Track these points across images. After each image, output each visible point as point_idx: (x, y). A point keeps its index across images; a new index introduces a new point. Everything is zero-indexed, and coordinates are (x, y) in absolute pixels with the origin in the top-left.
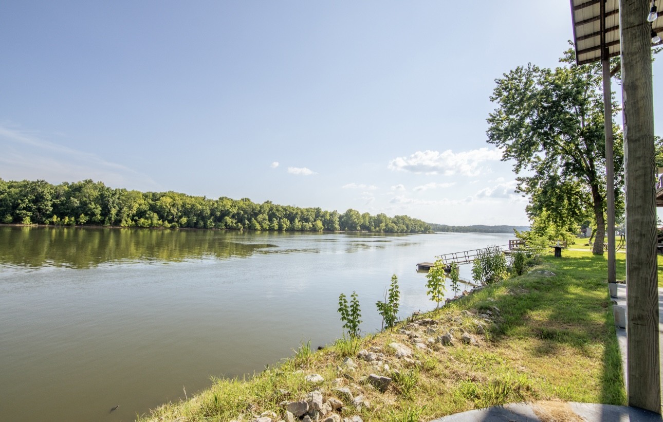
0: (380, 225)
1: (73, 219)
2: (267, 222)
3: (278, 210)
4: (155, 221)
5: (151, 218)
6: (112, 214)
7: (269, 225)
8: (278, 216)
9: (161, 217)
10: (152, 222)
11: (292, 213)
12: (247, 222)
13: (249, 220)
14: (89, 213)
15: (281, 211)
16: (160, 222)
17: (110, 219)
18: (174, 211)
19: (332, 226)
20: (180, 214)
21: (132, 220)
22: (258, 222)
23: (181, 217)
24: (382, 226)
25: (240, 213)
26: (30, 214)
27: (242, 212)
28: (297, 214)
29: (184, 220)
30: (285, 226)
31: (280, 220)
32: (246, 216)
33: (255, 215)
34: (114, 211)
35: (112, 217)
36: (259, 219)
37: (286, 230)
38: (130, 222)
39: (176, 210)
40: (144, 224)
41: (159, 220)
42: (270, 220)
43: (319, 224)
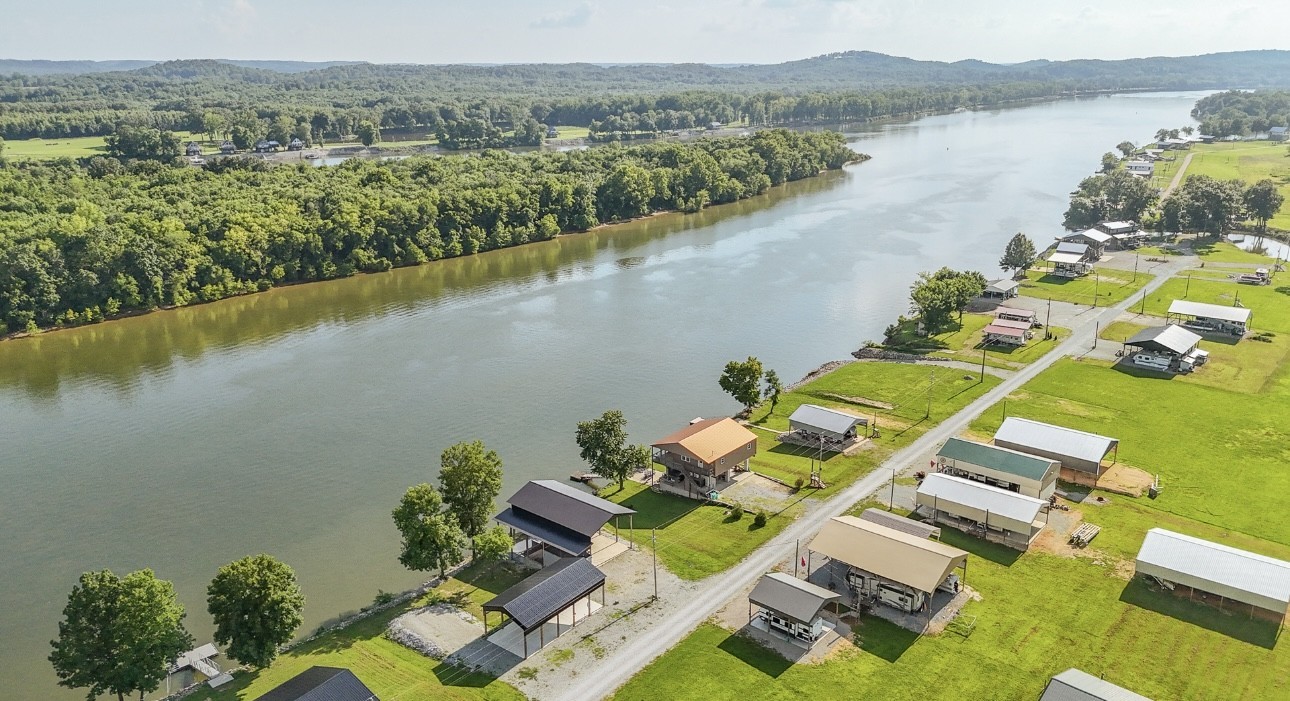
0: (698, 194)
1: (97, 309)
2: (439, 241)
3: (457, 209)
4: (230, 285)
5: (221, 279)
6: (157, 288)
7: (443, 248)
8: (459, 223)
9: (239, 274)
10: (224, 287)
11: (489, 209)
12: (397, 249)
13: (401, 243)
14: (119, 292)
15: (466, 211)
16: (239, 284)
17: (156, 296)
18: (257, 256)
19: (581, 220)
20: (268, 260)
21: (191, 289)
22: (420, 247)
23: (271, 266)
24: (701, 196)
25: (382, 232)
26: (32, 314)
27: (385, 230)
28: (499, 209)
29: (279, 271)
30: (476, 242)
31: (464, 231)
32: (394, 237)
33: (413, 230)
34: (158, 281)
35: (158, 293)
36: (421, 239)
37: (479, 252)
38: (188, 295)
39: (259, 253)
40: (214, 295)
41: (236, 281)
42: (445, 236)
43: (550, 222)
